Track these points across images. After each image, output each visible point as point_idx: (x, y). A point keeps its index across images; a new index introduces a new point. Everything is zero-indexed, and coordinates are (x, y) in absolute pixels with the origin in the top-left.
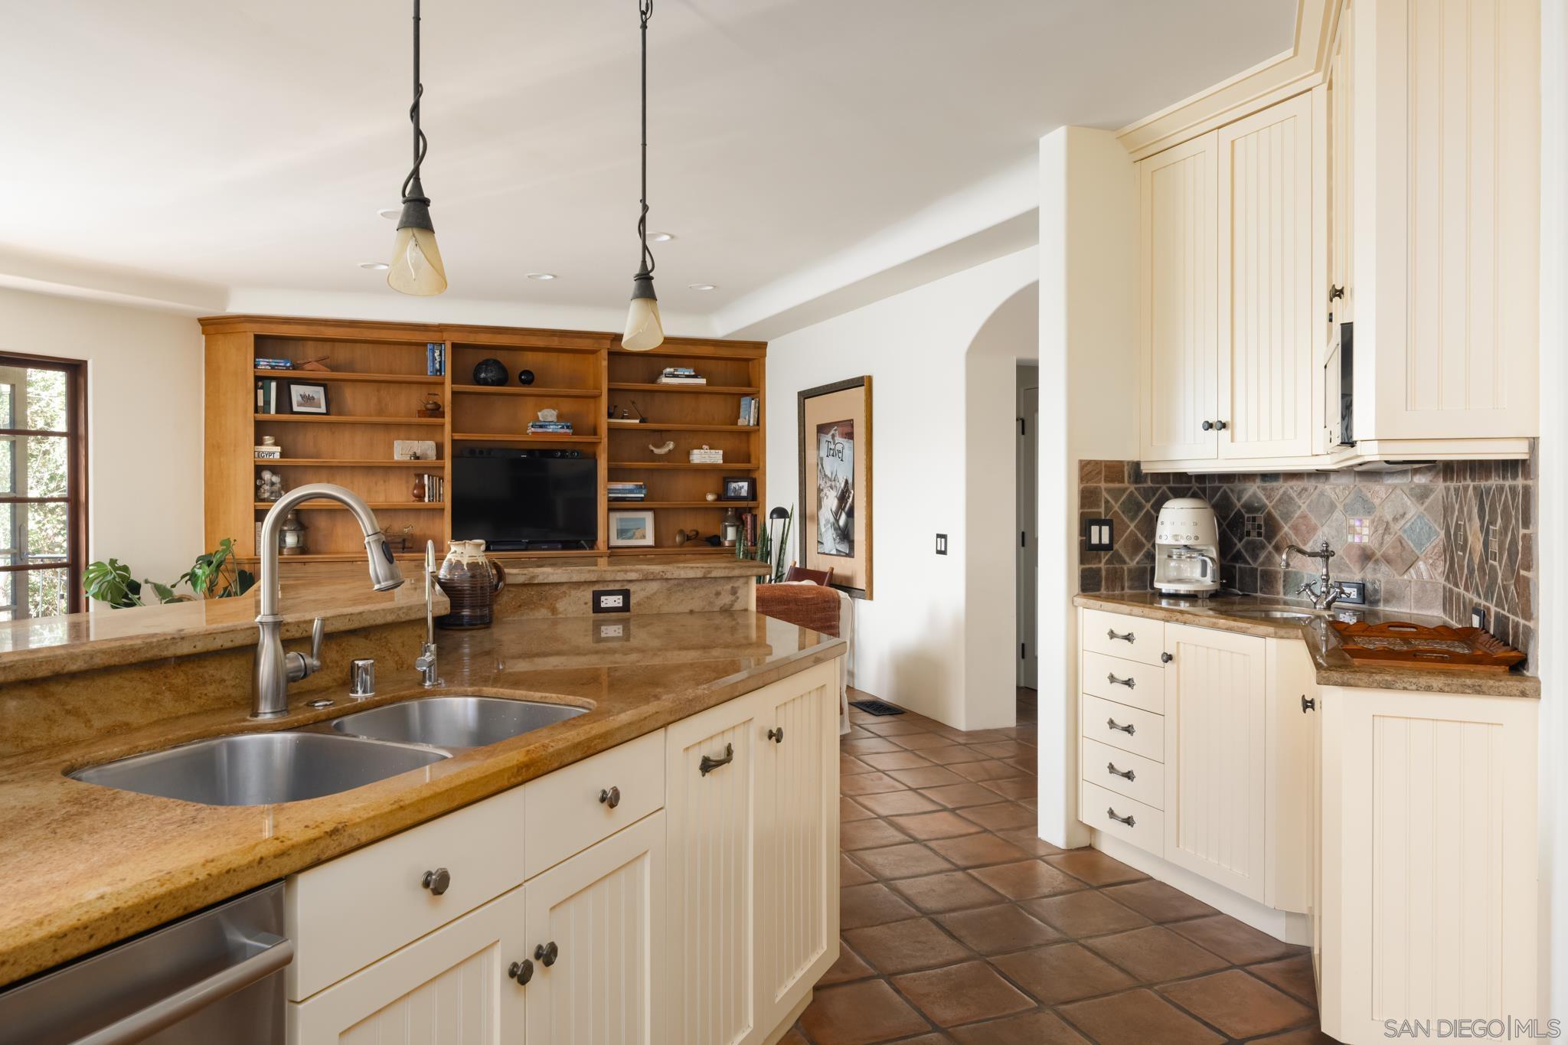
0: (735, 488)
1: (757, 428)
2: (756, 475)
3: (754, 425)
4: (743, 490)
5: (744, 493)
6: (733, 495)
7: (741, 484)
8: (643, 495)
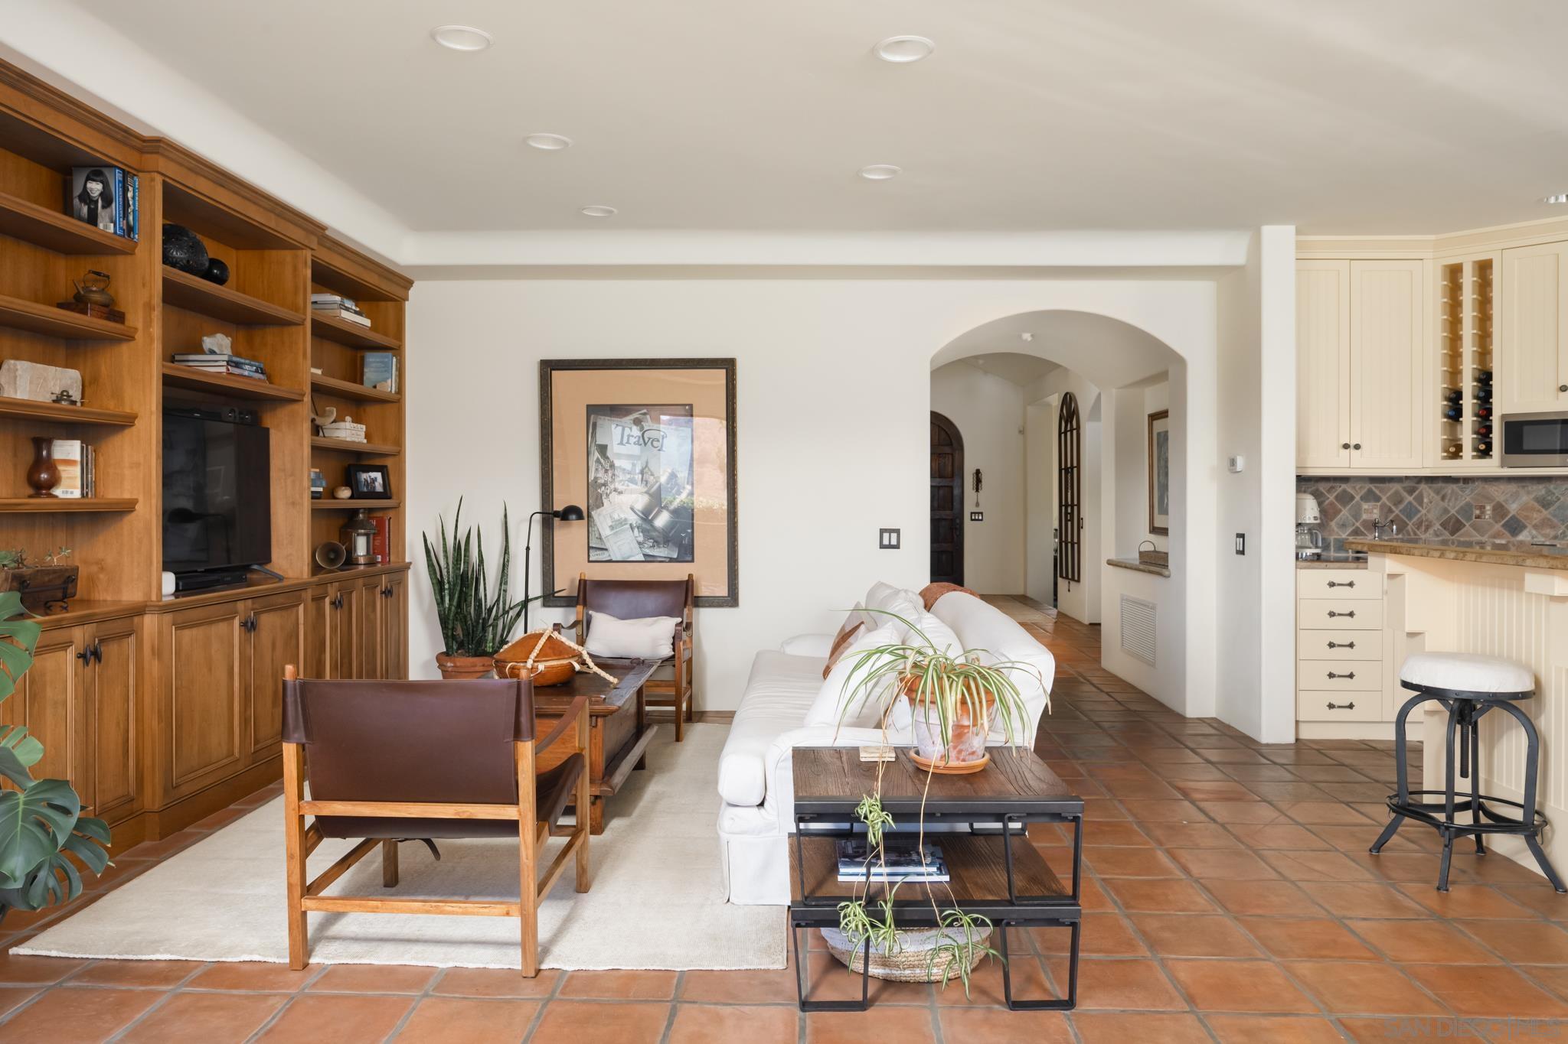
0: (366, 480)
1: (399, 396)
2: (389, 462)
3: (396, 393)
4: (377, 484)
5: (379, 487)
6: (365, 490)
7: (373, 475)
8: (321, 489)
